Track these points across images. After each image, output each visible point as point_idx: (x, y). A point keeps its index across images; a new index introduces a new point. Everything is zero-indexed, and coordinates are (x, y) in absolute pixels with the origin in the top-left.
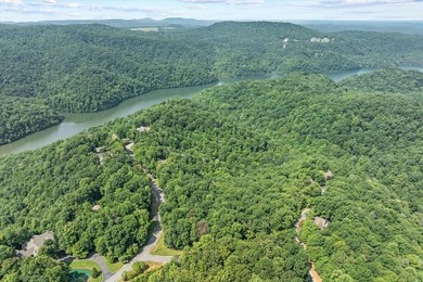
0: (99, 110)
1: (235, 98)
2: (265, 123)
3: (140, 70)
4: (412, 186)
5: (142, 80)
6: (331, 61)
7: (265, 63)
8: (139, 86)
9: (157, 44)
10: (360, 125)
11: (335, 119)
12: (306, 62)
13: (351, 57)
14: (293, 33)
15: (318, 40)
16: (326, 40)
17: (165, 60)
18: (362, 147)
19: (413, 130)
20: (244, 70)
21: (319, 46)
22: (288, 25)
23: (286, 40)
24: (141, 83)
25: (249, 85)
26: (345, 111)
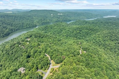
0: (3, 37)
1: (45, 30)
2: (56, 35)
3: (13, 24)
4: (94, 44)
5: (15, 27)
6: (64, 19)
7: (48, 20)
8: (14, 29)
9: (15, 17)
10: (79, 33)
11: (73, 32)
12: (59, 20)
13: (69, 18)
14: (53, 13)
15: (60, 14)
16: (62, 14)
17: (19, 21)
18: (81, 37)
19: (90, 32)
20: (43, 22)
21: (60, 16)
22: (52, 10)
23: (52, 14)
24: (15, 28)
25: (48, 26)
26: (75, 30)
